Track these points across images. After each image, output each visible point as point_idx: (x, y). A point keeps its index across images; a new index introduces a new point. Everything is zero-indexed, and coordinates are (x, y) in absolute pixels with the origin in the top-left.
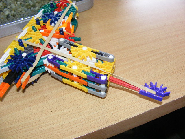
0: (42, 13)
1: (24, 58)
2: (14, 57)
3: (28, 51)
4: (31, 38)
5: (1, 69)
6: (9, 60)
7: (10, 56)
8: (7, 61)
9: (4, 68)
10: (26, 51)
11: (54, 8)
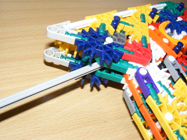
0: (162, 8)
1: (105, 43)
2: (93, 33)
3: (117, 40)
4: (133, 26)
5: (64, 35)
6: (83, 31)
7: (89, 28)
8: (80, 31)
9: (69, 36)
10: (115, 37)
11: (180, 13)
